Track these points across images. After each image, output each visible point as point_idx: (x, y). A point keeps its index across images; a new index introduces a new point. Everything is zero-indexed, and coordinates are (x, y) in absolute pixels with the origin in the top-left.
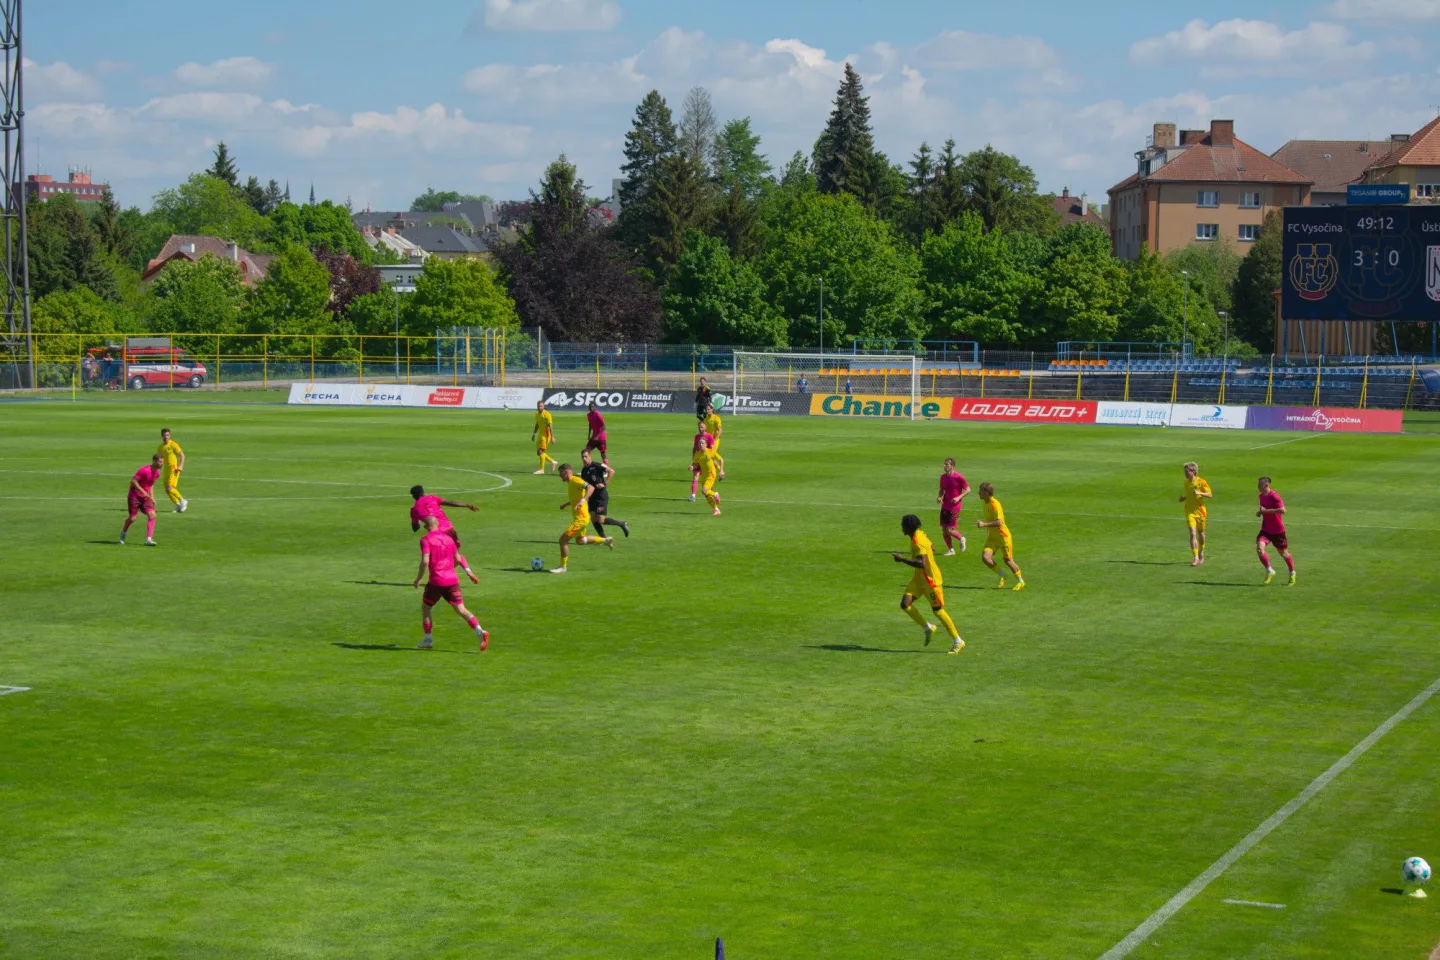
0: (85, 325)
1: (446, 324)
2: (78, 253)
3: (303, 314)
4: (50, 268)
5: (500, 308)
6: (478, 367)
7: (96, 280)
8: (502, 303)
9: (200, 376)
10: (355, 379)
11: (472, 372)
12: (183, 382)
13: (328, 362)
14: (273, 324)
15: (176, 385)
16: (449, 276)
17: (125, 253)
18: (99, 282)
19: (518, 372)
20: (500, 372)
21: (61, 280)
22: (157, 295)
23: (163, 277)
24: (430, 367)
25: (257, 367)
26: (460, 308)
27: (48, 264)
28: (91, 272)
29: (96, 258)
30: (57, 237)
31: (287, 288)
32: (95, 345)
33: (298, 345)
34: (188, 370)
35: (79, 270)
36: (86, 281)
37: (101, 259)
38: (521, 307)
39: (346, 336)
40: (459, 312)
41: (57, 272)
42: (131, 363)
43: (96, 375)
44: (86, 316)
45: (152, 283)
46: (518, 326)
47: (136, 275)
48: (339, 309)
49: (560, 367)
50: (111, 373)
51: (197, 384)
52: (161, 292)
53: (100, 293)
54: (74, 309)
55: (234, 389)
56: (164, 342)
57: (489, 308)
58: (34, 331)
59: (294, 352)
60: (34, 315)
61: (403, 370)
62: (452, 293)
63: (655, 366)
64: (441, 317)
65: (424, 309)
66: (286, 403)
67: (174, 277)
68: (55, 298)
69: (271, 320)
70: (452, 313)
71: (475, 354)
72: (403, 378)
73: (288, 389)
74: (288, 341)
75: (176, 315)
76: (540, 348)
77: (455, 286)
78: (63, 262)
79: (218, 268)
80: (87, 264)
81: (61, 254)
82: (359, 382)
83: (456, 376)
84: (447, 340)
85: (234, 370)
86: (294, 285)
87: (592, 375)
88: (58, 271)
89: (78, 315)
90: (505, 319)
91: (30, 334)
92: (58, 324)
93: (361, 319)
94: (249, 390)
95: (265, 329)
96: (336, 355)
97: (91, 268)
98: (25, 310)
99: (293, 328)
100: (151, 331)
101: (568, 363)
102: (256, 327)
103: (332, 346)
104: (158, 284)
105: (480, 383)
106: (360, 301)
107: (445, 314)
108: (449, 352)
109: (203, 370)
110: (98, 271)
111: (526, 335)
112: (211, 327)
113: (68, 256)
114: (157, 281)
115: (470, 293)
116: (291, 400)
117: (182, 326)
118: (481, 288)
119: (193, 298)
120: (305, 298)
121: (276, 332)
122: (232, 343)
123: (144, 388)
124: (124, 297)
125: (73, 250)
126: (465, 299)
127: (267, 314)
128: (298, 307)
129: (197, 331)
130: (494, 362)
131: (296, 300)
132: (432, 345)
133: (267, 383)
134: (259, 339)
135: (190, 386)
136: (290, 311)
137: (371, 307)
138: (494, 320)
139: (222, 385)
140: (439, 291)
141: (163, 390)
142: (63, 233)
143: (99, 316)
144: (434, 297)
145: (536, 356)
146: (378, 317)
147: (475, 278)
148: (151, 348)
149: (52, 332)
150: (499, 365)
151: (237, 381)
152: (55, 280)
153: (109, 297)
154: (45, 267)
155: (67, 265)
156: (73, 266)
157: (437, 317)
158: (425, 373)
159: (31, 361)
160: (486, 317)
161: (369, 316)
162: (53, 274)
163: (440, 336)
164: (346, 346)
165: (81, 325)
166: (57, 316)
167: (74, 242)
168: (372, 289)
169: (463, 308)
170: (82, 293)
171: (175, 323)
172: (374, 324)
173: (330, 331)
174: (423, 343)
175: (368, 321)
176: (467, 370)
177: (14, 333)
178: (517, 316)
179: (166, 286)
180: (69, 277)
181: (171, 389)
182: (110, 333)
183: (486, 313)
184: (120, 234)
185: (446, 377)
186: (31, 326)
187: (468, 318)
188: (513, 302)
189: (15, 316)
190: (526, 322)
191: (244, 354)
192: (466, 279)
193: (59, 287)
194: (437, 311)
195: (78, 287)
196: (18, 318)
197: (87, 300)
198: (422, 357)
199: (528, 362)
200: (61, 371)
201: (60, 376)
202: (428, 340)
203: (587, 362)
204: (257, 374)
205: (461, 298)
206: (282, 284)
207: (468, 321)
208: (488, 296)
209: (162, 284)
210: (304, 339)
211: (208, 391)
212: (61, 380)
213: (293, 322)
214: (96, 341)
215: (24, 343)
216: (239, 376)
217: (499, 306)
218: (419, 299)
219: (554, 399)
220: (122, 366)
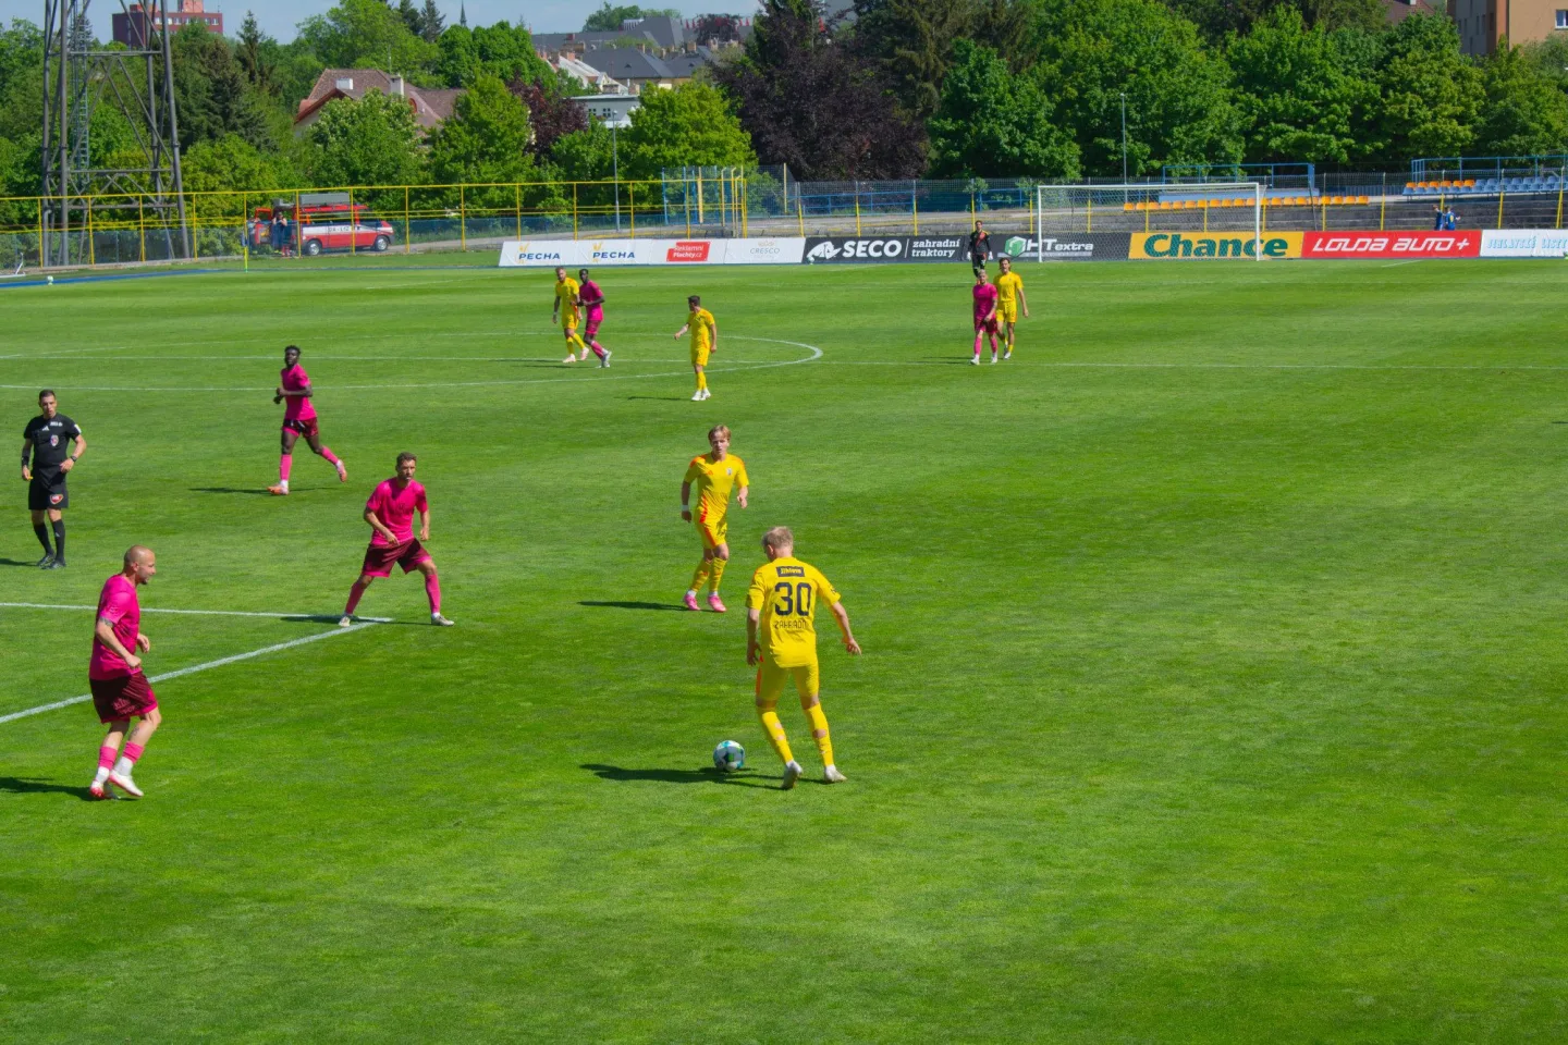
0: (244, 180)
1: (671, 166)
2: (223, 92)
3: (498, 156)
4: (192, 113)
5: (734, 143)
6: (714, 214)
7: (245, 126)
8: (736, 138)
9: (386, 237)
10: (570, 234)
11: (704, 222)
12: (366, 245)
13: (532, 215)
14: (463, 171)
15: (359, 249)
16: (671, 107)
17: (274, 92)
18: (250, 127)
19: (761, 219)
20: (740, 220)
21: (205, 128)
22: (317, 141)
23: (322, 120)
24: (655, 217)
25: (447, 226)
26: (688, 147)
27: (189, 109)
28: (240, 116)
29: (243, 99)
30: (197, 77)
31: (478, 126)
32: (256, 203)
33: (495, 195)
34: (372, 230)
35: (226, 115)
36: (234, 128)
37: (253, 100)
38: (757, 144)
39: (551, 184)
40: (686, 151)
41: (200, 119)
42: (305, 224)
43: (265, 240)
44: (244, 169)
45: (309, 127)
46: (754, 164)
47: (291, 120)
48: (543, 151)
49: (810, 211)
50: (283, 238)
51: (383, 247)
52: (320, 138)
53: (252, 141)
54: (230, 161)
55: (429, 251)
56: (341, 196)
57: (721, 144)
58: (185, 189)
59: (490, 204)
60: (185, 171)
61: (625, 220)
62: (676, 128)
63: (925, 207)
64: (664, 157)
65: (644, 148)
66: (497, 266)
67: (335, 120)
68: (202, 148)
69: (460, 166)
70: (676, 152)
71: (706, 201)
72: (626, 231)
73: (498, 249)
74: (482, 191)
75: (344, 164)
76: (788, 189)
77: (679, 119)
78: (206, 106)
79: (387, 107)
80: (233, 106)
81: (203, 96)
82: (573, 238)
83: (690, 228)
84: (673, 186)
85: (423, 228)
86: (486, 124)
87: (852, 220)
88: (202, 117)
89: (236, 167)
90: (740, 156)
91: (181, 194)
92: (213, 180)
93: (568, 162)
94: (445, 252)
95: (451, 177)
96: (540, 206)
97: (239, 111)
98: (175, 165)
99: (487, 175)
100: (317, 185)
101: (818, 206)
102: (443, 176)
103: (535, 197)
104: (316, 128)
105: (722, 234)
106: (566, 139)
107: (669, 152)
108: (678, 198)
109: (390, 229)
110: (248, 116)
111: (766, 173)
112: (388, 178)
113: (212, 98)
114: (317, 125)
115: (698, 126)
116: (503, 263)
117: (354, 178)
118: (711, 120)
119: (364, 144)
120: (500, 138)
121: (468, 181)
122: (416, 195)
123: (320, 253)
124: (280, 145)
125: (217, 91)
126: (692, 133)
127: (456, 159)
128: (492, 149)
129: (371, 184)
130: (734, 207)
131: (490, 140)
132: (656, 190)
133: (466, 242)
134: (448, 189)
135: (375, 248)
136: (482, 155)
137: (579, 147)
138: (728, 157)
139: (413, 247)
140: (660, 125)
141: (345, 255)
142: (204, 71)
143: (257, 169)
144: (655, 133)
145: (783, 199)
146: (588, 159)
147: (702, 108)
148: (325, 206)
149: (206, 190)
150: (740, 211)
151: (429, 241)
152: (198, 127)
153: (263, 146)
154: (185, 114)
155: (211, 110)
156: (217, 110)
157: (659, 157)
158: (650, 224)
159: (184, 225)
160: (718, 155)
161: (578, 157)
162: (195, 121)
163: (665, 179)
164: (552, 196)
165: (239, 181)
166: (210, 170)
167: (218, 82)
168: (579, 126)
169: (690, 145)
170: (233, 142)
171: (344, 175)
172: (584, 168)
173: (530, 178)
174: (646, 188)
175: (577, 164)
176: (701, 221)
177: (162, 193)
178: (754, 152)
179: (327, 130)
180: (215, 123)
181: (354, 253)
182: (274, 189)
183: (718, 150)
184: (266, 71)
185: (676, 229)
186: (181, 184)
187: (698, 157)
188: (748, 136)
189: (162, 173)
190: (767, 159)
191: (432, 208)
192: (692, 109)
193: (204, 135)
194: (659, 151)
195: (226, 135)
196: (167, 176)
197: (240, 150)
198: (646, 206)
199: (771, 207)
200: (219, 237)
201: (219, 242)
202: (652, 186)
203: (842, 204)
204: (450, 233)
205: (687, 133)
206: (472, 123)
207: (698, 161)
208: (719, 130)
209: (321, 129)
210: (502, 189)
211: (398, 255)
212: (220, 247)
213: (486, 167)
214: (259, 199)
215: (175, 205)
216: (431, 235)
217: (733, 141)
218: (636, 135)
219: (818, 250)
220: (296, 228)
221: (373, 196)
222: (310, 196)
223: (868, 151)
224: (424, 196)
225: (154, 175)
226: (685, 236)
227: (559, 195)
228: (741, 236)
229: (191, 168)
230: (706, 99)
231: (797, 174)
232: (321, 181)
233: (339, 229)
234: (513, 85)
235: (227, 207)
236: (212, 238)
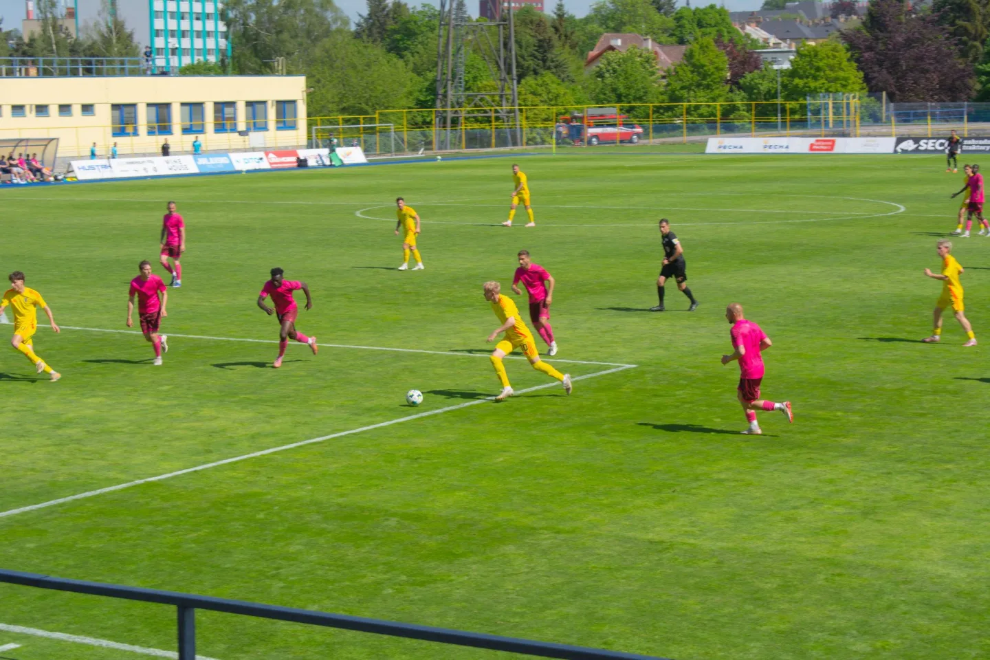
0: (554, 99)
1: (814, 93)
2: (543, 47)
3: (708, 87)
4: (524, 60)
5: (853, 79)
6: (838, 123)
7: (556, 67)
8: (854, 75)
9: (638, 134)
10: (750, 134)
11: (834, 127)
12: (626, 139)
13: (727, 122)
14: (686, 96)
15: (621, 142)
16: (816, 55)
17: (573, 47)
18: (558, 68)
19: (868, 126)
20: (855, 126)
21: (532, 68)
22: (597, 77)
23: (601, 64)
24: (802, 123)
25: (676, 128)
26: (823, 81)
27: (522, 57)
28: (553, 62)
29: (556, 51)
30: (529, 38)
31: (697, 68)
32: (561, 114)
33: (704, 110)
34: (630, 130)
35: (544, 61)
36: (549, 68)
37: (561, 52)
38: (867, 79)
39: (739, 103)
40: (823, 84)
41: (530, 63)
42: (589, 126)
43: (565, 136)
44: (554, 93)
45: (594, 68)
46: (865, 92)
47: (583, 63)
48: (735, 83)
49: (899, 121)
50: (576, 134)
51: (636, 141)
52: (600, 75)
53: (559, 76)
54: (546, 88)
55: (663, 144)
56: (612, 110)
57: (846, 79)
58: (520, 105)
59: (701, 115)
60: (520, 93)
61: (784, 125)
62: (818, 69)
63: (973, 118)
64: (809, 87)
65: (797, 81)
66: (703, 153)
67: (609, 64)
68: (530, 80)
69: (684, 93)
70: (817, 84)
71: (834, 114)
72: (784, 132)
73: (705, 143)
74: (697, 108)
75: (614, 90)
76: (885, 108)
77: (821, 64)
78: (533, 55)
79: (640, 56)
80: (549, 55)
81: (532, 49)
82: (751, 136)
83: (823, 131)
84: (813, 104)
85: (660, 129)
86: (703, 66)
87: (925, 127)
88: (531, 62)
89: (549, 92)
90: (857, 87)
91: (517, 107)
92: (537, 100)
93: (750, 90)
94: (674, 144)
95: (680, 99)
96: (732, 117)
97: (552, 58)
98: (513, 90)
99: (700, 98)
100: (597, 103)
101: (904, 118)
102: (674, 98)
103: (729, 111)
104: (598, 69)
105: (844, 135)
106: (749, 76)
107: (813, 84)
108: (817, 112)
109: (640, 130)
110: (557, 61)
111: (873, 98)
112: (640, 99)
113: (536, 50)
114: (598, 67)
115: (832, 68)
116: (708, 150)
117: (619, 99)
118: (840, 64)
119: (627, 78)
120: (710, 76)
121: (689, 101)
122: (657, 110)
123: (598, 144)
124: (576, 79)
125: (540, 47)
126: (828, 72)
127: (683, 88)
128: (705, 82)
129: (629, 102)
130: (851, 118)
131: (705, 76)
132: (803, 108)
133: (686, 138)
134: (677, 106)
135: (631, 142)
136: (699, 85)
137: (757, 81)
138: (849, 88)
139: (654, 141)
140: (808, 67)
141: (612, 145)
142: (533, 34)
143: (563, 93)
144: (804, 72)
145: (882, 113)
146: (762, 88)
147: (835, 57)
148: (602, 116)
149: (533, 105)
150: (855, 121)
151: (663, 137)
152: (528, 68)
153: (566, 79)
154: (520, 60)
155: (536, 57)
156: (540, 57)
157: (807, 87)
158: (799, 128)
159: (518, 126)
160: (844, 86)
161: (755, 87)
162: (526, 64)
163: (809, 101)
164: (739, 110)
165: (551, 100)
166: (534, 93)
167: (540, 41)
168: (757, 67)
169: (826, 80)
170: (548, 77)
171: (613, 97)
172: (759, 93)
173: (727, 100)
174: (798, 106)
175: (755, 91)
176: (831, 125)
177: (506, 107)
178: (865, 84)
179: (604, 70)
180: (538, 65)
181: (618, 144)
182: (572, 105)
183: (844, 83)
184: (569, 34)
185: (815, 131)
186: (517, 102)
187: (830, 87)
188: (861, 74)
189: (506, 95)
190: (873, 88)
191: (666, 117)
192: (828, 57)
193: (531, 73)
194: (806, 83)
195: (544, 73)
196: (508, 96)
197: (553, 82)
198: (797, 117)
199: (875, 118)
200: (538, 134)
201: (538, 137)
202: (801, 104)
203: (920, 117)
204: (677, 132)
205: (824, 72)
206: (694, 66)
207: (830, 89)
208: (844, 71)
209: (601, 69)
210: (709, 106)
211: (644, 145)
212: (539, 140)
213: (701, 93)
214: (563, 111)
215: (513, 114)
216: (665, 133)
217: (852, 77)
218: (793, 74)
219: (905, 145)
220: (583, 129)
221: (630, 110)
222: (593, 110)
223: (937, 84)
224: (662, 111)
225: (501, 96)
226: (820, 136)
227: (744, 110)
228: (855, 136)
229: (523, 92)
230: (837, 52)
231: (891, 97)
232: (599, 101)
233: (610, 130)
234: (718, 42)
235: (544, 116)
236: (534, 135)
